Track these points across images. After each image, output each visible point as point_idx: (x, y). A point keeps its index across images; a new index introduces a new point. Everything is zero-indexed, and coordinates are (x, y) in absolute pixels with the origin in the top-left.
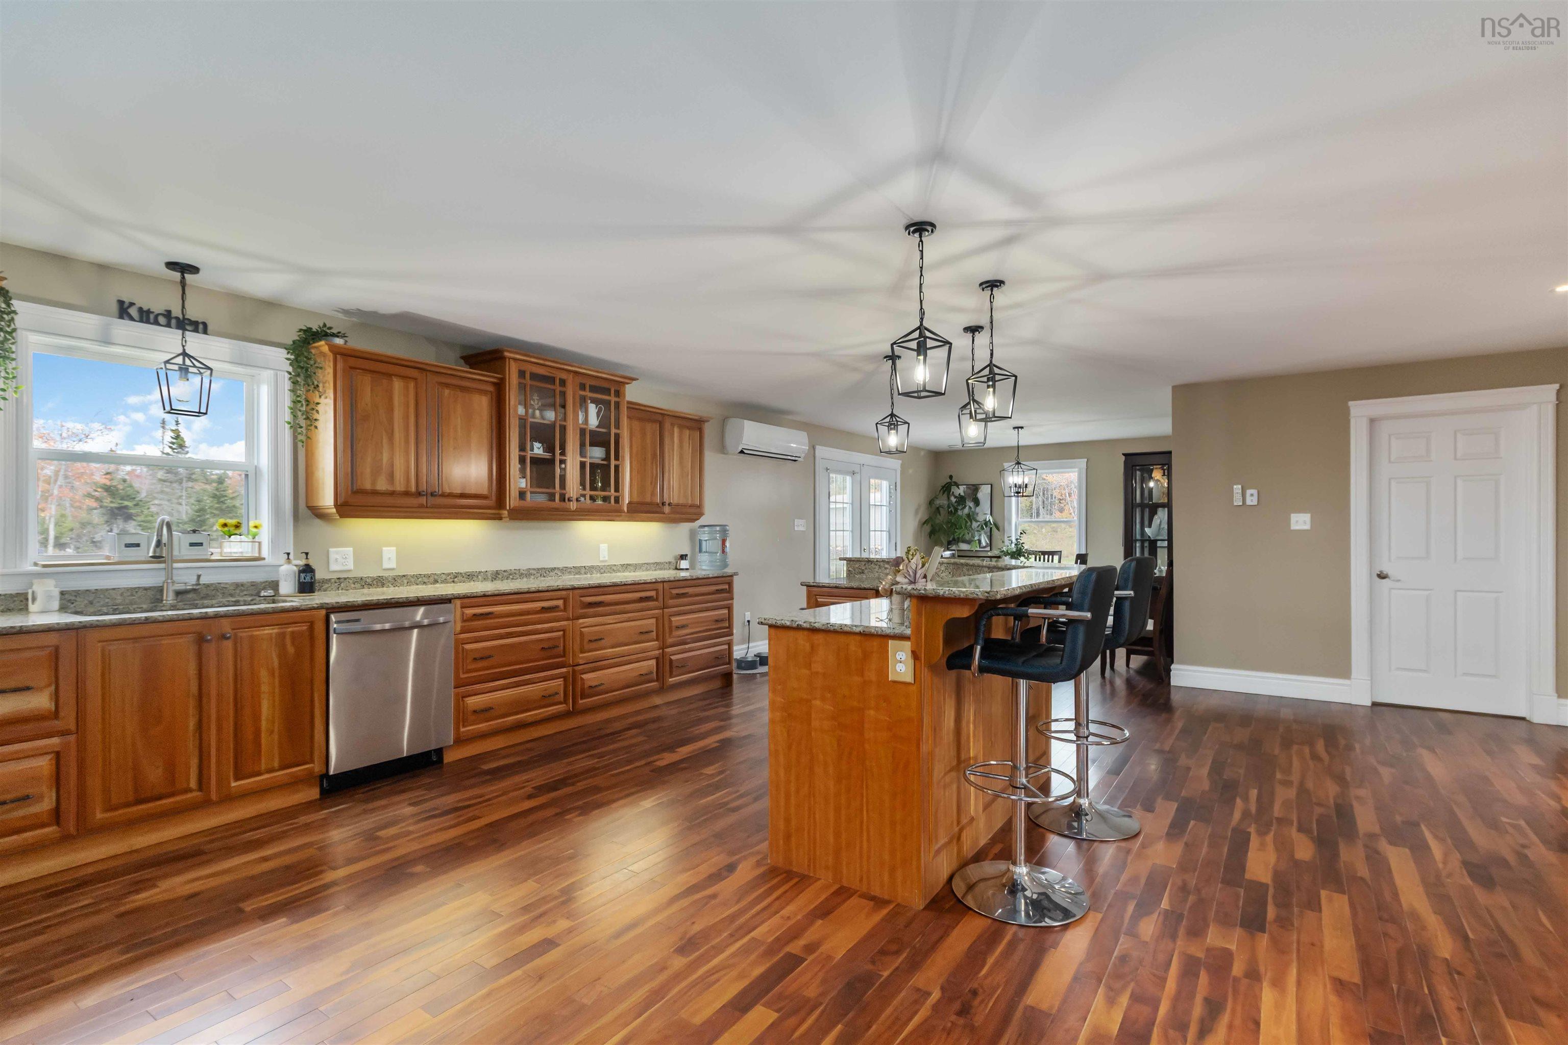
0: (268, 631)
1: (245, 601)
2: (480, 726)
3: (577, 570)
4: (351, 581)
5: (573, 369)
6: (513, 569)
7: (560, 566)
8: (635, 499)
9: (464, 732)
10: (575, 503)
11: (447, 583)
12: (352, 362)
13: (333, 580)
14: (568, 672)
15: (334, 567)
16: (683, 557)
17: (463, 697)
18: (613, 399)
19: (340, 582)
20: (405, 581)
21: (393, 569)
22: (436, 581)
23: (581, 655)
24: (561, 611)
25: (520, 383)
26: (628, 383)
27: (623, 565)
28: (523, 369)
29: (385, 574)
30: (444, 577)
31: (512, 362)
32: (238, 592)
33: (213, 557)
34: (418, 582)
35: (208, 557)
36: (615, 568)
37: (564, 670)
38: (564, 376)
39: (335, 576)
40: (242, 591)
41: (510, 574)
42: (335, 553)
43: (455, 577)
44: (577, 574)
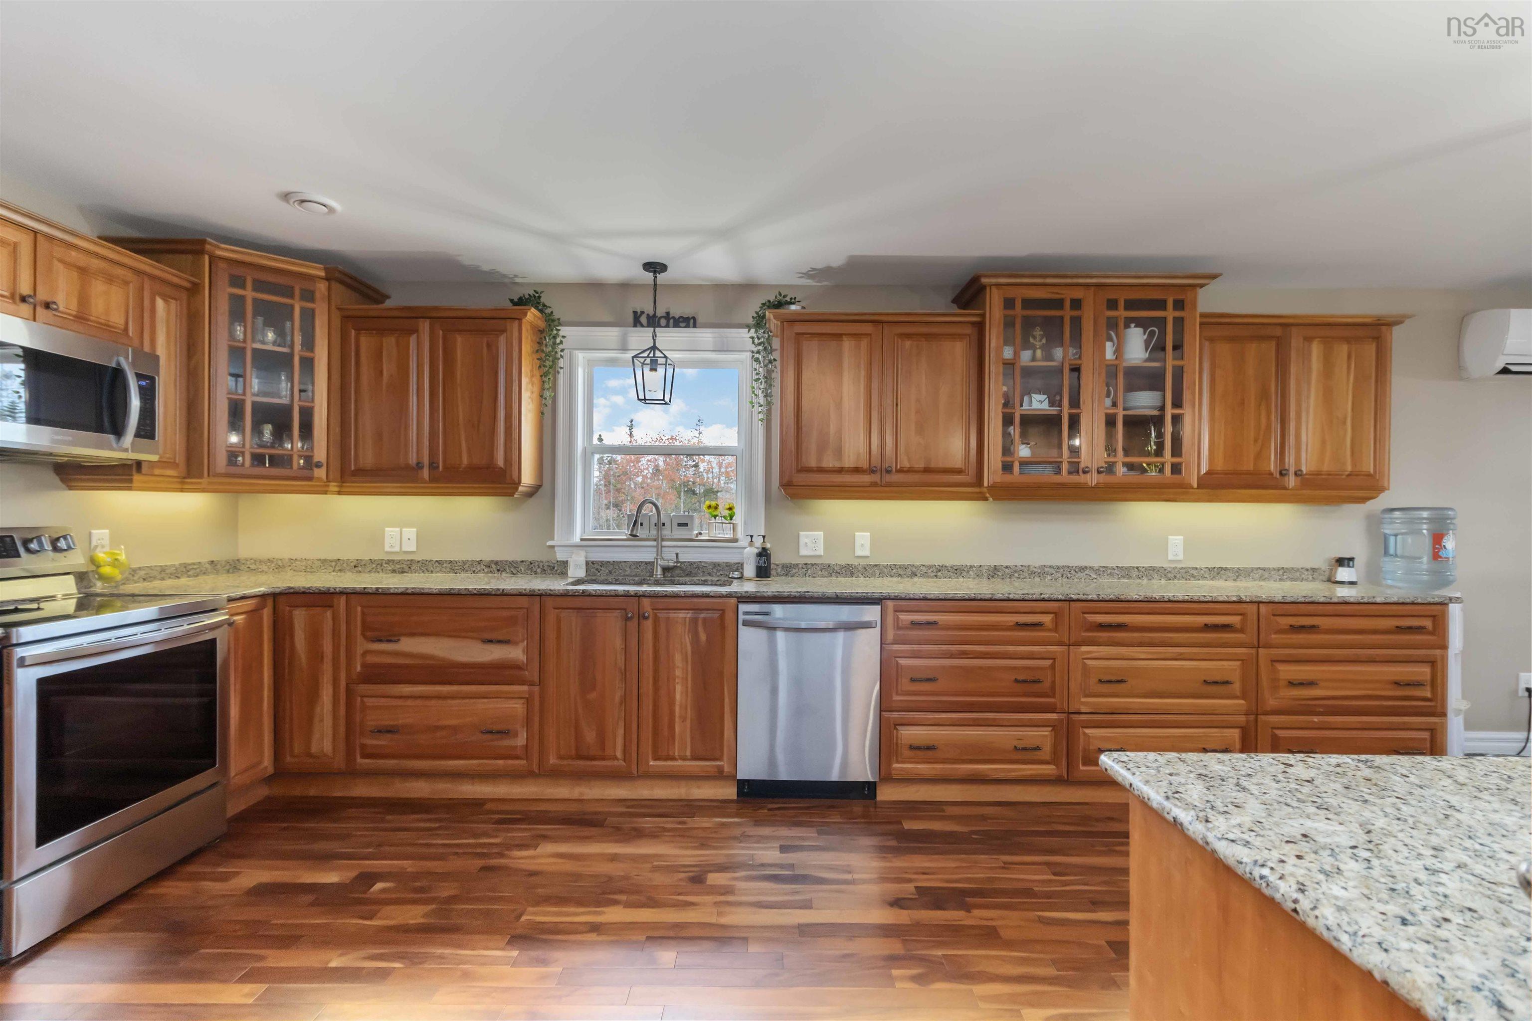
0: (682, 615)
1: (712, 581)
2: (919, 766)
3: (1126, 572)
4: (818, 568)
5: (1094, 281)
6: (1019, 564)
7: (1096, 565)
8: (1220, 466)
9: (896, 769)
10: (1095, 475)
11: (928, 577)
12: (799, 328)
13: (800, 566)
14: (1060, 721)
15: (803, 552)
16: (1342, 562)
17: (896, 725)
18: (1170, 314)
19: (809, 568)
20: (878, 572)
21: (867, 557)
22: (914, 574)
23: (1083, 700)
24: (1050, 630)
25: (1005, 316)
26: (1202, 286)
27: (1211, 570)
28: (1010, 296)
29: (856, 563)
30: (924, 569)
31: (994, 289)
32: (715, 571)
33: (700, 537)
34: (892, 574)
35: (693, 537)
36: (1195, 573)
37: (1054, 716)
38: (1078, 294)
39: (802, 561)
40: (718, 571)
41: (1015, 572)
42: (805, 537)
43: (938, 571)
44: (1123, 577)
